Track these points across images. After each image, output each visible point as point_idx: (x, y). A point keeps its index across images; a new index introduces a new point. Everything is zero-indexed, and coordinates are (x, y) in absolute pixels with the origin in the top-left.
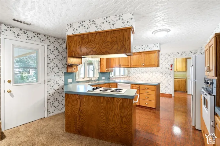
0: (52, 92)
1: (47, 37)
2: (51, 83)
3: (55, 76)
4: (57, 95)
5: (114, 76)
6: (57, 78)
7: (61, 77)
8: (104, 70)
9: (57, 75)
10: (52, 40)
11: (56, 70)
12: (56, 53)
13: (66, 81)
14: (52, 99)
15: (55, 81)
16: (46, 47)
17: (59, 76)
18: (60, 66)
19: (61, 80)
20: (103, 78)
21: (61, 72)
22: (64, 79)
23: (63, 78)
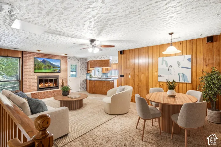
0: (82, 81)
1: (80, 59)
2: (81, 77)
4: (83, 83)
6: (83, 76)
7: (85, 75)
8: (105, 72)
9: (83, 74)
10: (81, 59)
11: (83, 72)
12: (83, 65)
13: (87, 77)
14: (82, 84)
16: (80, 63)
18: (85, 70)
20: (104, 76)
21: (85, 73)
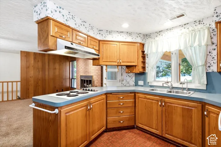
2: (124, 82)
3: (127, 76)
6: (128, 79)
7: (132, 78)
13: (136, 83)
15: (127, 82)
17: (130, 76)
19: (132, 81)
22: (134, 80)
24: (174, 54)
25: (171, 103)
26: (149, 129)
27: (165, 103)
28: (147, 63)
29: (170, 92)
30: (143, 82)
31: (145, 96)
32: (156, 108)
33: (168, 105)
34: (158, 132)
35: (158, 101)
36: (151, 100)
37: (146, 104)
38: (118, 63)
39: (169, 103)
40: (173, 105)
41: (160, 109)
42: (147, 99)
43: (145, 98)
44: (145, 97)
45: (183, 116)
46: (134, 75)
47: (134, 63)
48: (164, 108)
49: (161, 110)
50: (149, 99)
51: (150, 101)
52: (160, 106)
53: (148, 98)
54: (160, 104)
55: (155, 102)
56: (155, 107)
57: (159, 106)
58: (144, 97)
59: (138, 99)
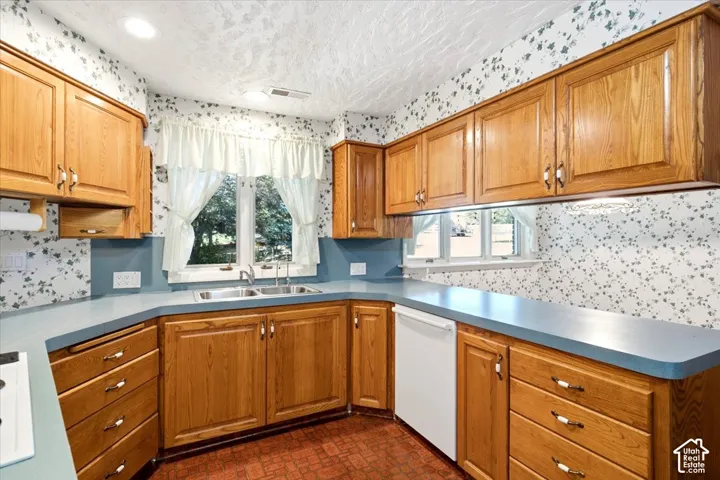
3: (32, 255)
5: (442, 257)
9: (45, 252)
15: (35, 281)
17: (57, 255)
19: (73, 274)
20: (358, 268)
22: (87, 272)
23: (85, 265)
24: (247, 184)
25: (289, 321)
26: (223, 430)
27: (277, 323)
28: (158, 202)
29: (252, 294)
30: (139, 274)
31: (206, 322)
32: (248, 349)
33: (283, 328)
34: (255, 420)
35: (254, 325)
36: (229, 328)
37: (210, 348)
38: (59, 187)
39: (285, 321)
40: (296, 324)
41: (259, 347)
42: (217, 329)
43: (207, 330)
44: (207, 325)
45: (316, 344)
46: (89, 246)
47: (124, 196)
48: (271, 342)
49: (264, 348)
50: (224, 327)
51: (228, 335)
52: (262, 339)
53: (217, 324)
54: (263, 331)
55: (246, 333)
56: (244, 346)
57: (258, 338)
58: (204, 326)
59: (177, 339)
